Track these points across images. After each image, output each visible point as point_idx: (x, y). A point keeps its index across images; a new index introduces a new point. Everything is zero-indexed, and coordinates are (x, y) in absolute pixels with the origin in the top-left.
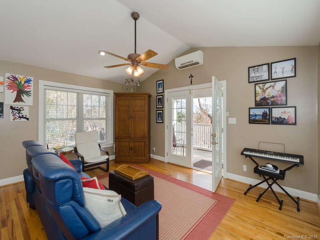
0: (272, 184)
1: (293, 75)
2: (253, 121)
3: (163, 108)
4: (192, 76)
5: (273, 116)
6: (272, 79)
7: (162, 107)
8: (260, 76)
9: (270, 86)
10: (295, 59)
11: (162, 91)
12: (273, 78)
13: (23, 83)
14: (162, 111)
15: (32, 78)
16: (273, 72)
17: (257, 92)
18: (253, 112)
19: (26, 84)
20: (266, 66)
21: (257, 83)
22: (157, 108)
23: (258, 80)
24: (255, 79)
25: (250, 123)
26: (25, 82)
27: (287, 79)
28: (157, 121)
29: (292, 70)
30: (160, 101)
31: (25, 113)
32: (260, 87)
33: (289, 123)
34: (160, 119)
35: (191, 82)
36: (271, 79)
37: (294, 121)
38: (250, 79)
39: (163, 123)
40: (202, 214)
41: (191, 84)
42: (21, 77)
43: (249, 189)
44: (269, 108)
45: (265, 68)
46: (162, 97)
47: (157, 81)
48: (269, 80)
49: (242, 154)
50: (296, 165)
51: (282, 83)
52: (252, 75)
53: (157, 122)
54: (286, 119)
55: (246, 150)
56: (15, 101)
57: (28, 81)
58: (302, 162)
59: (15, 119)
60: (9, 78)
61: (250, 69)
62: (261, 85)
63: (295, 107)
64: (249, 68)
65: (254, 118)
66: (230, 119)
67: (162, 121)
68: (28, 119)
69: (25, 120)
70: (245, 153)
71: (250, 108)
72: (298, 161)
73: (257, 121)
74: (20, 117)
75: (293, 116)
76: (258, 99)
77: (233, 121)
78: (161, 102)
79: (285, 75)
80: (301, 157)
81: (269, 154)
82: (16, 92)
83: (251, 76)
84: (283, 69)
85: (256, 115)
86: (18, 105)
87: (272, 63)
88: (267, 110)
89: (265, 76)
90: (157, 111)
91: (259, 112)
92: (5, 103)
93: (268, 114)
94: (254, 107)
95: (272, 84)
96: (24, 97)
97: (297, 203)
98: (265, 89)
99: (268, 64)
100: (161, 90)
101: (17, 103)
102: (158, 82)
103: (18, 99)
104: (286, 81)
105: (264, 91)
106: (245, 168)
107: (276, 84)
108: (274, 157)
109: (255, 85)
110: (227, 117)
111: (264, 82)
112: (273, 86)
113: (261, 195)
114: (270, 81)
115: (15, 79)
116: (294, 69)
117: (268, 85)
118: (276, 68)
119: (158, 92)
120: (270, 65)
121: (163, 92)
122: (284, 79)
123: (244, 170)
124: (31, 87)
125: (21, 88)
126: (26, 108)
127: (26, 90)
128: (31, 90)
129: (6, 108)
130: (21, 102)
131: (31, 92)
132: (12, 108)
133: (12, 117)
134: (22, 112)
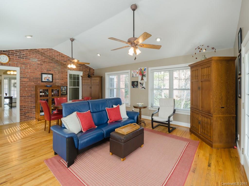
15: (146, 68)
19: (144, 71)
26: (144, 70)
31: (144, 85)
42: (143, 68)
56: (141, 80)
57: (145, 70)
60: (139, 70)
68: (145, 88)
69: (144, 89)
74: (143, 88)
82: (141, 76)
86: (142, 82)
92: (139, 81)
96: (144, 78)
103: (142, 79)
115: (141, 69)
124: (146, 73)
125: (143, 74)
126: (144, 83)
127: (144, 74)
128: (146, 74)
129: (139, 83)
130: (143, 80)
131: (146, 75)
132: (140, 83)
133: (140, 88)
134: (143, 85)
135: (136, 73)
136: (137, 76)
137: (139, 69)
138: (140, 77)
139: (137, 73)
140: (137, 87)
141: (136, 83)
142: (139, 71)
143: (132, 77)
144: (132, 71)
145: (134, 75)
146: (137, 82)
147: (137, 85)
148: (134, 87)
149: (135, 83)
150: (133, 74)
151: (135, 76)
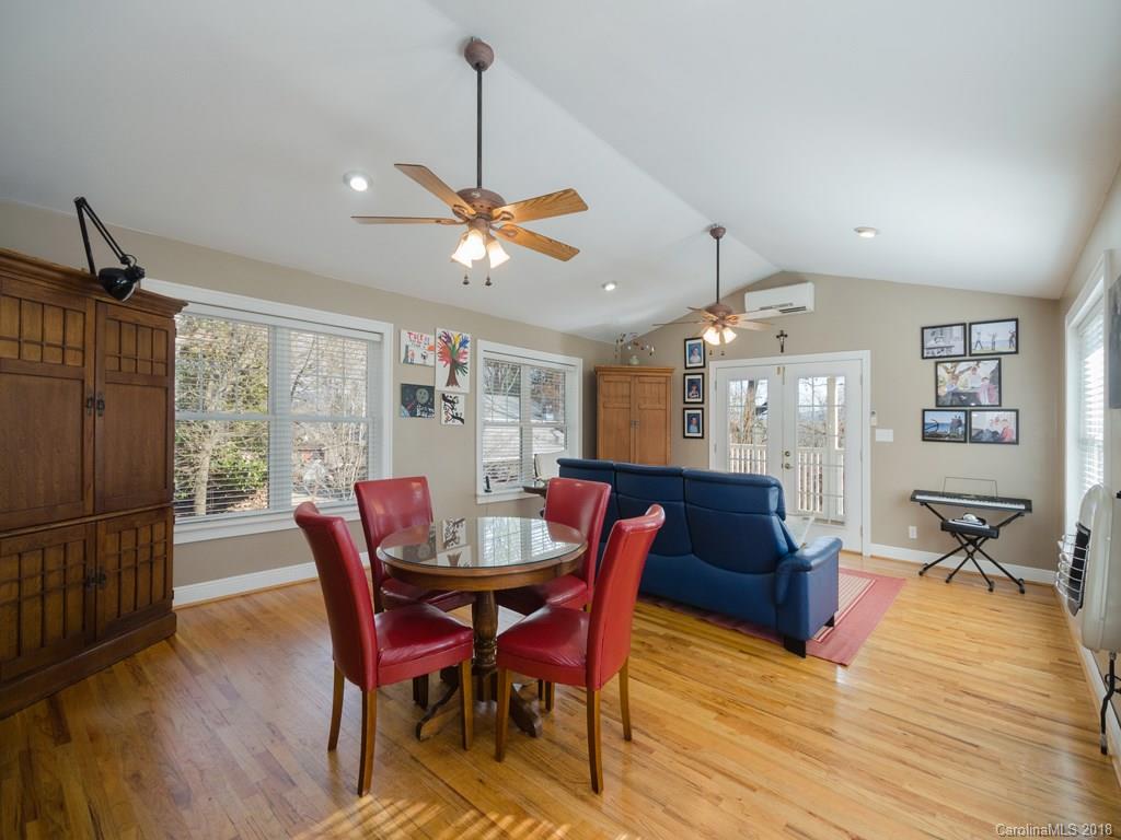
0: (974, 551)
1: (1013, 350)
2: (930, 435)
3: (703, 403)
4: (782, 335)
5: (973, 426)
6: (971, 355)
7: (700, 400)
8: (947, 347)
9: (968, 369)
10: (1016, 320)
11: (702, 364)
12: (973, 352)
13: (457, 346)
14: (700, 412)
15: (469, 337)
16: (974, 341)
17: (940, 379)
18: (930, 418)
19: (462, 349)
20: (960, 328)
21: (939, 361)
22: (685, 403)
23: (942, 354)
24: (936, 351)
25: (924, 440)
26: (460, 345)
27: (1002, 356)
28: (687, 435)
29: (1011, 341)
30: (694, 388)
31: (460, 408)
32: (946, 369)
33: (1006, 440)
34: (694, 428)
35: (782, 347)
36: (969, 354)
37: (1014, 438)
38: (925, 351)
39: (702, 437)
40: (859, 591)
41: (782, 351)
42: (456, 334)
43: (925, 569)
44: (966, 411)
45: (958, 331)
46: (700, 377)
47: (686, 340)
48: (965, 355)
49: (913, 499)
50: (1020, 514)
51: (993, 365)
52: (930, 343)
53: (685, 437)
54: (1000, 432)
55: (917, 492)
56: (448, 385)
57: (464, 343)
58: (1029, 509)
59: (447, 420)
60: (440, 338)
61: (925, 331)
62: (949, 365)
63: (1017, 411)
64: (923, 329)
65: (934, 429)
66: (878, 431)
67: (700, 435)
68: (462, 420)
70: (918, 497)
71: (924, 411)
72: (1022, 507)
73: (940, 436)
74: (453, 417)
75: (1013, 427)
76: (943, 391)
77: (885, 436)
78: (698, 390)
79: (998, 348)
80: (1028, 503)
81: (968, 499)
82: (449, 365)
83: (927, 345)
84: (994, 337)
85: (938, 425)
86: (451, 391)
87: (971, 324)
88: (962, 416)
89: (958, 349)
90: (684, 409)
91: (946, 418)
92: (436, 388)
93: (963, 422)
94: (934, 408)
95: (973, 364)
96: (459, 376)
97: (1020, 585)
98: (957, 372)
99: (964, 324)
100: (696, 360)
101: (450, 388)
102: (688, 343)
103: (452, 381)
104: (1000, 360)
105: (955, 377)
106: (913, 532)
107: (980, 365)
108: (977, 503)
109: (937, 363)
110: (873, 428)
111: (955, 360)
112: (975, 369)
113: (951, 576)
114: (968, 358)
115: (448, 337)
116: (1014, 339)
117: (963, 366)
118: (979, 333)
119: (688, 365)
120: (967, 328)
121: (704, 367)
122: (996, 356)
123: (911, 537)
124: (468, 356)
125: (455, 358)
126: (461, 399)
127: (461, 360)
128: (468, 360)
129: (437, 397)
130: (457, 384)
131: (468, 366)
132: (445, 398)
133: (444, 417)
134: (456, 406)
135: (427, 347)
136: (430, 361)
137: (440, 331)
138: (443, 371)
139: (432, 349)
140: (429, 413)
141: (422, 397)
142: (438, 341)
143: (406, 361)
144: (404, 333)
145: (413, 355)
146: (431, 390)
147: (430, 404)
148: (413, 414)
149: (418, 394)
150: (407, 347)
151: (418, 360)
